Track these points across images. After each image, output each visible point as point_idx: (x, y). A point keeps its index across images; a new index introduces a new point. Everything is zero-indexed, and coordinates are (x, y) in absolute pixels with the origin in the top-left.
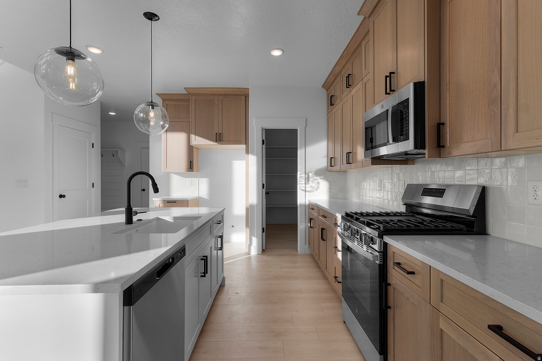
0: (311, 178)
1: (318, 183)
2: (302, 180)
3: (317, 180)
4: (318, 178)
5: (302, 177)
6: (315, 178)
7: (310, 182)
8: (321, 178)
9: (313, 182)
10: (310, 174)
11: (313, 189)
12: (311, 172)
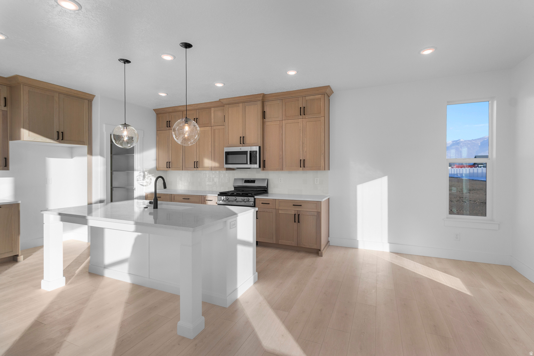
0: (147, 175)
1: (151, 179)
2: (141, 177)
3: (150, 177)
4: (151, 175)
5: (141, 175)
6: (149, 175)
7: (146, 179)
8: (153, 176)
9: (147, 178)
10: (146, 173)
11: (147, 184)
12: (146, 171)
